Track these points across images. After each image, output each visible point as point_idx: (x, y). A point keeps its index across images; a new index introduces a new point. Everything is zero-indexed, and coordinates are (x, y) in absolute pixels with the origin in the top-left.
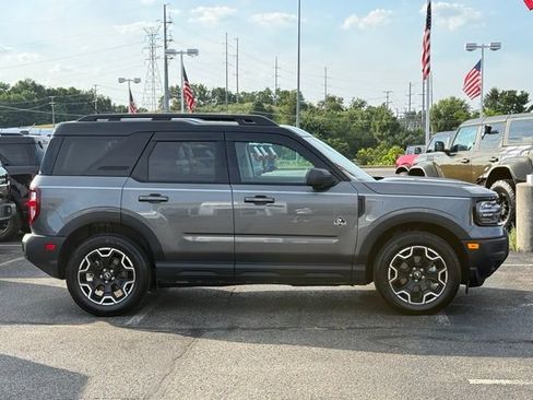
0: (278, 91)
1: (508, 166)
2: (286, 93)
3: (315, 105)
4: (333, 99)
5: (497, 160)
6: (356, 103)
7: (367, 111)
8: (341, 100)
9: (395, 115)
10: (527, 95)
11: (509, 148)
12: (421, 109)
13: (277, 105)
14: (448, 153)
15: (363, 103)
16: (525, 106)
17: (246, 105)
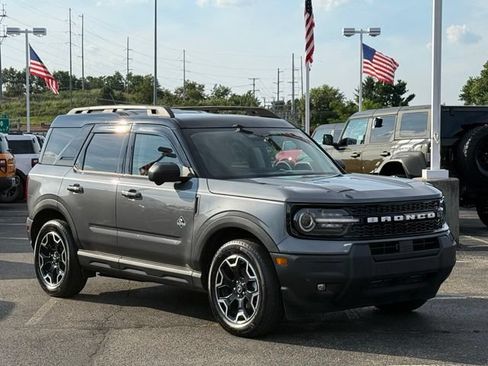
0: (129, 76)
1: (400, 161)
2: (139, 78)
3: (173, 92)
4: (192, 86)
5: (389, 154)
6: (218, 91)
7: (230, 99)
8: (201, 88)
9: (262, 105)
10: (404, 85)
11: (401, 142)
12: (290, 98)
13: (130, 92)
14: (337, 147)
15: (226, 91)
16: (402, 97)
17: (93, 91)
